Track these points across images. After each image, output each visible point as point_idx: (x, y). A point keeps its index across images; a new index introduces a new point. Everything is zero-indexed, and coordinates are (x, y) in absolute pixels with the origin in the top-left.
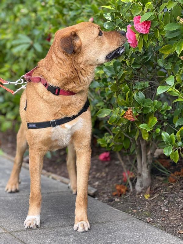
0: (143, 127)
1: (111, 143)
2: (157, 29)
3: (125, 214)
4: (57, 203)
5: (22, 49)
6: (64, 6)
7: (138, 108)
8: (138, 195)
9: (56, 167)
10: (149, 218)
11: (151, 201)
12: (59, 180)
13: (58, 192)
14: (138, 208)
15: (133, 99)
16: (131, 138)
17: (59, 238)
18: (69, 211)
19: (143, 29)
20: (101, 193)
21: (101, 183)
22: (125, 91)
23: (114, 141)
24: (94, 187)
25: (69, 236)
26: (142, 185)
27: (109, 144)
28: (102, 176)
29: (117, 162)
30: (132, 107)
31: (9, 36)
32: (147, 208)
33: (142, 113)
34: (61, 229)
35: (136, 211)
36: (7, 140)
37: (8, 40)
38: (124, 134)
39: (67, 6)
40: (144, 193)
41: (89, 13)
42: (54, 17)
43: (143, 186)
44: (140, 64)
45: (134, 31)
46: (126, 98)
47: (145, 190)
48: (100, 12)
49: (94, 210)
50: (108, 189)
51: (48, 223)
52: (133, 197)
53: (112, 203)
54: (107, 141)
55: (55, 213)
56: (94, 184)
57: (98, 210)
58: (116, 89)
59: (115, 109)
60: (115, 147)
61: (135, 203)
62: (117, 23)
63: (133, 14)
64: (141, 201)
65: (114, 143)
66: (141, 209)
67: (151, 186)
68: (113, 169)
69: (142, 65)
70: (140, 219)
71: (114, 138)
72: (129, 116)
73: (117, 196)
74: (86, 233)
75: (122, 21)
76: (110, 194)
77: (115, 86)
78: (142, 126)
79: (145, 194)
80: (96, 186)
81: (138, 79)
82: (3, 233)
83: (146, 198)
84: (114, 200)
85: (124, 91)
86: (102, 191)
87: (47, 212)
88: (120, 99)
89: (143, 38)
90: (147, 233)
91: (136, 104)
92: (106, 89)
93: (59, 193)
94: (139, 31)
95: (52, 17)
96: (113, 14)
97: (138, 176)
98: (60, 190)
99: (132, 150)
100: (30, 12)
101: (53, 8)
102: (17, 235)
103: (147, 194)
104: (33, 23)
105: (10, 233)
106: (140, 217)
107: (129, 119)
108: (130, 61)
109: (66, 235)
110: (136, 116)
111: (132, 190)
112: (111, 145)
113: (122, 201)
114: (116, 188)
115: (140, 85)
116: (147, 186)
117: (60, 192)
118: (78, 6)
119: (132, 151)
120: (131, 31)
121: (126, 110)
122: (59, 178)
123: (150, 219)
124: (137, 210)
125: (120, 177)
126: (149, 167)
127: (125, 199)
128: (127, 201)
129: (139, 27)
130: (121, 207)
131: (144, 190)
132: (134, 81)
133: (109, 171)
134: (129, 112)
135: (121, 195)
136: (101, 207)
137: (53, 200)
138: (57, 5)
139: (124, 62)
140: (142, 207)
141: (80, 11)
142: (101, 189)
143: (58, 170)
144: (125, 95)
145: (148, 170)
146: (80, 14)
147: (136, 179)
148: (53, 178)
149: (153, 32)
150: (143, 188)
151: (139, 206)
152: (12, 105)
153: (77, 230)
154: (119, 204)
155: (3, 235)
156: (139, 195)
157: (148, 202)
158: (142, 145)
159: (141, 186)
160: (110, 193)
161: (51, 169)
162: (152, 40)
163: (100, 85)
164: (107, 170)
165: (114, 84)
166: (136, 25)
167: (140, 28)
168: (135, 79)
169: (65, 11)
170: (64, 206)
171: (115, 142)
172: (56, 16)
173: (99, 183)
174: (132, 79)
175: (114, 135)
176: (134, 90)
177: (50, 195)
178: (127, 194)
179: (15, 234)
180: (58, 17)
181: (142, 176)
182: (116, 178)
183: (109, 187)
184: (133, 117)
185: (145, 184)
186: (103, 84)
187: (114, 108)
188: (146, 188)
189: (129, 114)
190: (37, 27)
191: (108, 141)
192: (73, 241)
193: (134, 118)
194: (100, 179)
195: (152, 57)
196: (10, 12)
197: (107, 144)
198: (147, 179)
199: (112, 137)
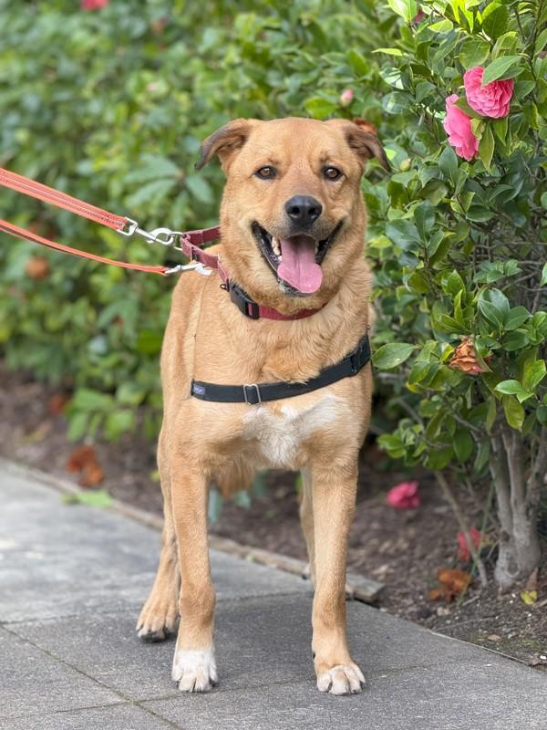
0: (506, 389)
1: (418, 444)
2: (534, 104)
3: (466, 645)
4: (269, 625)
5: (153, 196)
6: (269, 64)
7: (491, 335)
8: (503, 594)
9: (263, 531)
10: (536, 654)
11: (540, 608)
12: (274, 566)
13: (272, 595)
14: (504, 629)
15: (476, 311)
16: (476, 429)
17: (278, 712)
18: (304, 643)
19: (492, 104)
20: (396, 594)
21: (395, 568)
22: (452, 290)
23: (427, 439)
24: (375, 578)
25: (305, 706)
26: (513, 566)
27: (412, 449)
28: (397, 550)
29: (442, 510)
30: (472, 336)
31: (117, 162)
32: (529, 629)
33: (501, 349)
34: (283, 689)
35: (498, 637)
36: (122, 465)
37: (112, 174)
38: (456, 417)
39: (277, 63)
40: (521, 588)
41: (339, 75)
42: (243, 97)
43: (516, 569)
44: (492, 209)
45: (466, 111)
46: (456, 310)
47: (524, 581)
48: (372, 71)
49: (377, 638)
50: (415, 584)
51: (246, 676)
52: (488, 602)
53: (430, 619)
54: (407, 441)
55: (264, 650)
56: (376, 572)
57: (388, 638)
58: (426, 287)
59: (425, 342)
60: (430, 456)
61: (494, 616)
62: (420, 96)
63: (464, 65)
64: (512, 611)
65: (428, 445)
66: (512, 631)
67: (540, 569)
68: (430, 530)
69: (496, 213)
70: (510, 658)
71: (424, 432)
72: (465, 360)
73: (444, 603)
74: (354, 698)
75: (434, 87)
76: (421, 597)
77: (422, 277)
78: (503, 387)
79: (524, 592)
80: (381, 578)
81: (487, 258)
82: (117, 704)
83: (528, 601)
84: (435, 612)
85: (449, 291)
86: (399, 591)
87: (242, 647)
88: (440, 315)
89: (493, 129)
90: (531, 691)
91: (484, 324)
92: (398, 289)
93: (275, 599)
94: (481, 110)
95: (236, 97)
96: (407, 70)
97: (500, 542)
98: (278, 591)
99: (478, 465)
100: (172, 88)
101: (240, 71)
102: (157, 709)
103: (530, 591)
104: (184, 120)
105: (137, 704)
106: (510, 651)
107: (465, 369)
108: (462, 204)
109: (296, 705)
110: (486, 360)
111: (484, 583)
112: (418, 452)
113: (458, 615)
114: (437, 579)
115: (492, 270)
116: (529, 567)
117: (277, 595)
118: (310, 58)
119: (480, 468)
120: (457, 111)
121: (457, 343)
122: (272, 560)
123: (539, 657)
124: (500, 636)
125: (450, 549)
126: (531, 512)
127: (465, 608)
128: (471, 614)
129: (481, 98)
130: (455, 630)
131: (519, 580)
132: (476, 264)
133: (419, 535)
134: (464, 349)
135: (453, 598)
136: (396, 630)
137: (259, 617)
138: (247, 62)
139: (444, 207)
140: (517, 627)
141: (314, 74)
142: (395, 584)
143: (270, 538)
144: (453, 302)
145: (529, 523)
146: (316, 81)
147: (496, 551)
148: (256, 561)
149: (522, 114)
150: (517, 573)
151: (508, 626)
152: (130, 360)
153: (327, 692)
154: (448, 622)
155: (117, 710)
156: (507, 596)
157: (531, 612)
158: (508, 450)
159: (512, 569)
160: (421, 593)
161: (250, 536)
162: (520, 136)
163: (381, 279)
164: (412, 532)
165: (417, 271)
166: (472, 93)
167: (484, 103)
168: (478, 259)
169: (273, 79)
170: (289, 630)
171: (429, 442)
172: (247, 95)
173: (391, 567)
174: (471, 259)
175: (426, 420)
176: (477, 286)
177: (247, 603)
178: (471, 595)
179: (153, 707)
180: (253, 98)
181: (514, 541)
182: (437, 551)
183: (419, 577)
184: (475, 363)
185: (522, 563)
186: (389, 275)
187: (420, 341)
188: (525, 576)
189: (465, 353)
190: (194, 131)
191: (410, 441)
192: (319, 718)
193: (479, 366)
194: (392, 557)
195: (523, 186)
196: (115, 95)
197: (406, 448)
198: (527, 548)
199: (420, 427)
